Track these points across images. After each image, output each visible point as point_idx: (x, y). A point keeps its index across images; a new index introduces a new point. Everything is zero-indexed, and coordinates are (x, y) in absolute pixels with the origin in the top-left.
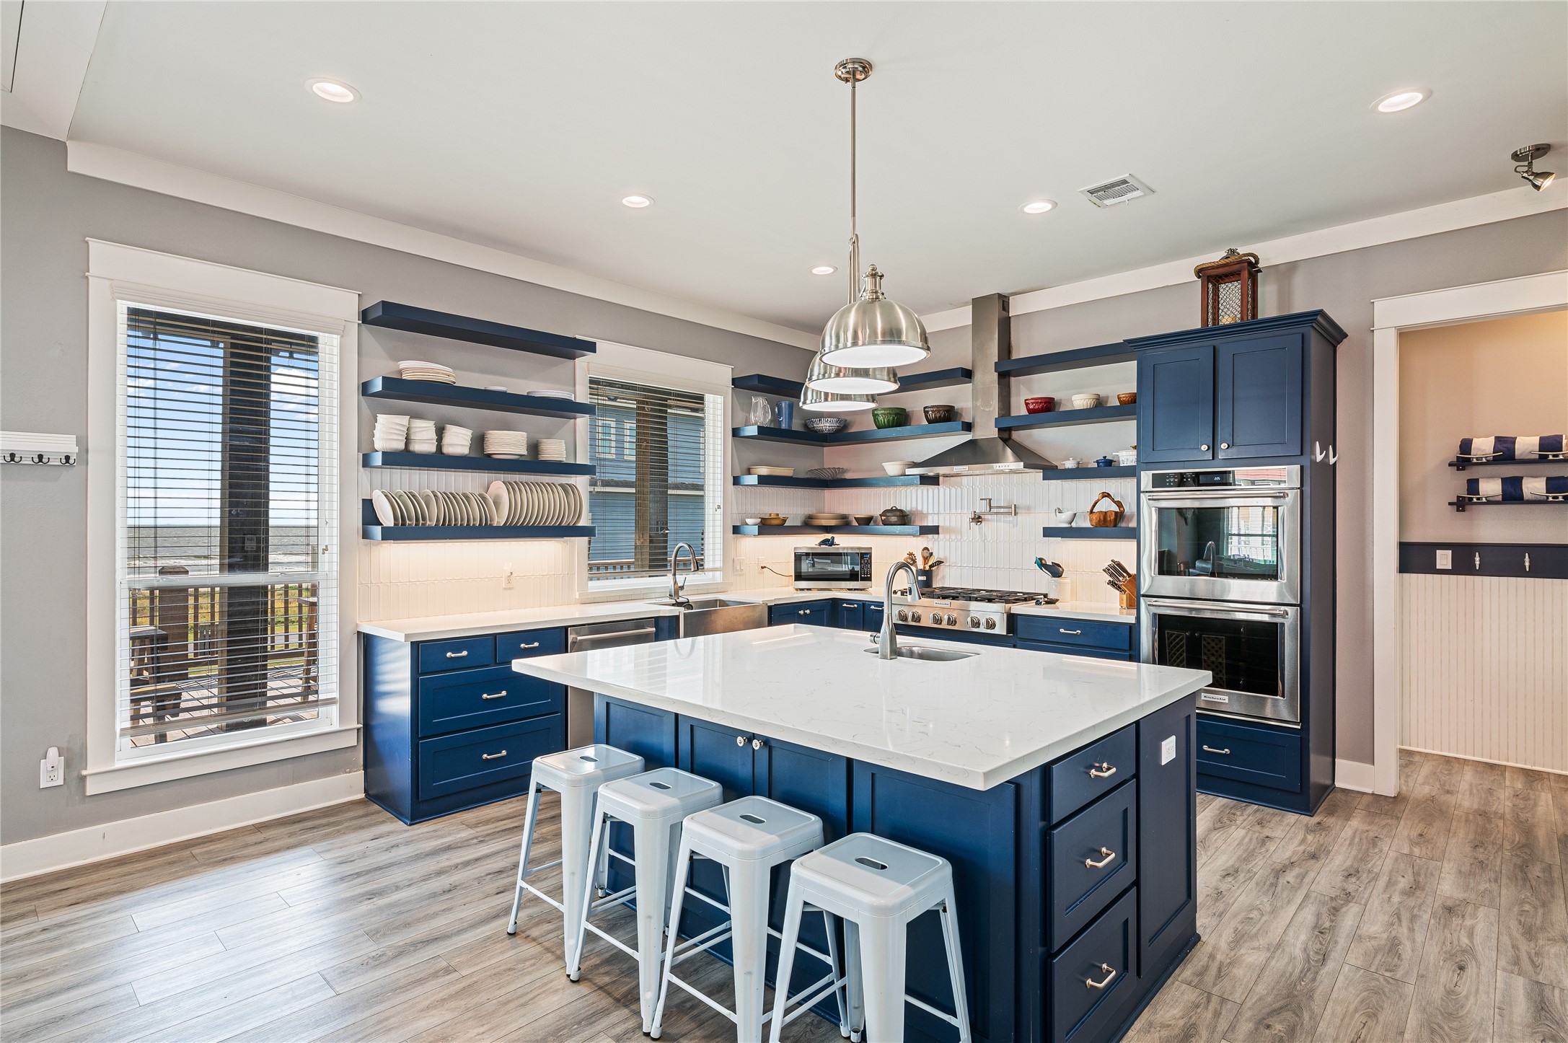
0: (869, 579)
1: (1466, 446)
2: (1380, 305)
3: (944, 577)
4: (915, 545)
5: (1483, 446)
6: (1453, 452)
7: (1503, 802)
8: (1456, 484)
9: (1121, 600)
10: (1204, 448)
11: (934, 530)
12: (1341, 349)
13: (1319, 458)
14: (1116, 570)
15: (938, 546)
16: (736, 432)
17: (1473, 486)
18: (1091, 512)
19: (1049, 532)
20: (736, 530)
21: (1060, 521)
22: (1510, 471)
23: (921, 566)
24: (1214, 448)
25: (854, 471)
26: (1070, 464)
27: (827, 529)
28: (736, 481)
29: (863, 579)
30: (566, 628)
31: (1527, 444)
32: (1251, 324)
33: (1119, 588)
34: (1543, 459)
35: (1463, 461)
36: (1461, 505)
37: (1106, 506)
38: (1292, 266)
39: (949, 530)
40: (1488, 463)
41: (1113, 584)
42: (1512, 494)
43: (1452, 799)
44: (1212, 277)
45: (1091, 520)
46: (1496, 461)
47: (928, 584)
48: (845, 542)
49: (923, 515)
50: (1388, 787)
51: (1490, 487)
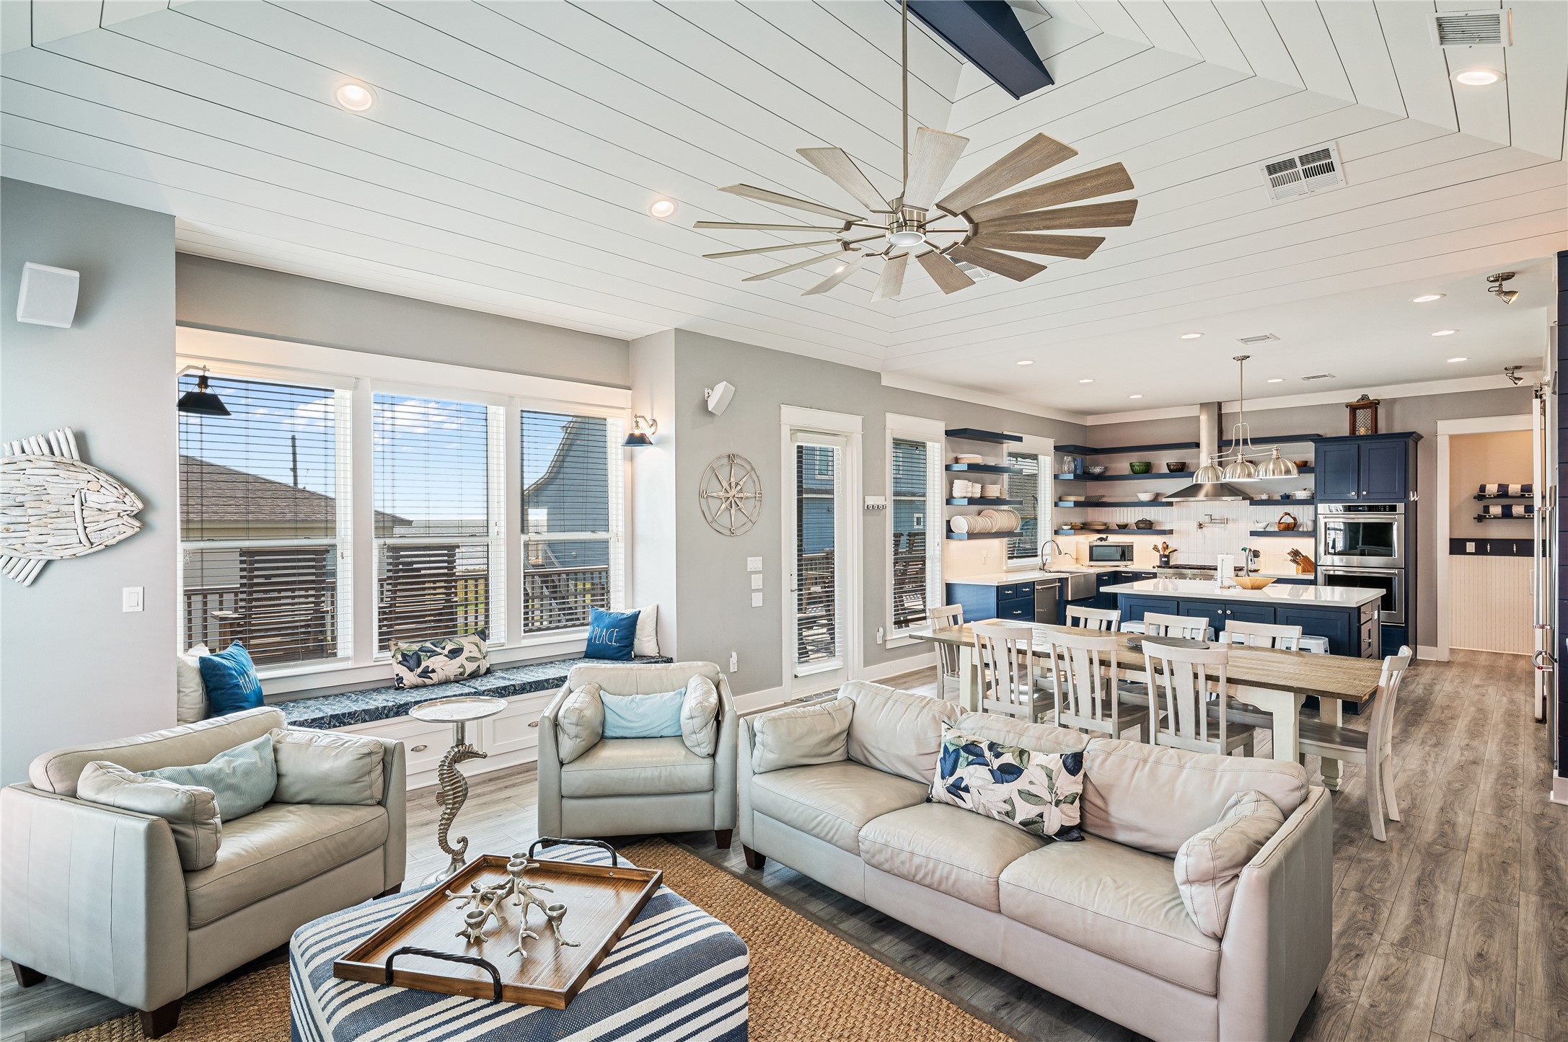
0: (1132, 560)
1: (1483, 488)
2: (1440, 423)
3: (1176, 559)
4: (1158, 540)
5: (1492, 488)
6: (1476, 491)
7: (1502, 662)
8: (1478, 508)
9: (1297, 570)
10: (1353, 493)
11: (1171, 532)
12: (1419, 443)
13: (1412, 499)
14: (1295, 554)
15: (1172, 541)
16: (1056, 477)
17: (1486, 509)
18: (1279, 523)
19: (1253, 533)
20: (1056, 532)
21: (1259, 527)
22: (1506, 501)
23: (1162, 553)
24: (1358, 494)
25: (1110, 497)
26: (1264, 497)
27: (1099, 531)
28: (1056, 505)
29: (1128, 560)
30: (1034, 582)
31: (1514, 488)
32: (1375, 435)
33: (1297, 563)
34: (1523, 496)
35: (1481, 496)
36: (1480, 519)
37: (1289, 520)
38: (1394, 401)
39: (1180, 532)
40: (1495, 497)
41: (1294, 561)
42: (1507, 514)
43: (1477, 663)
44: (1353, 409)
45: (1279, 527)
46: (1498, 496)
47: (1167, 563)
48: (1113, 539)
49: (1160, 523)
50: (1444, 657)
51: (1496, 510)
